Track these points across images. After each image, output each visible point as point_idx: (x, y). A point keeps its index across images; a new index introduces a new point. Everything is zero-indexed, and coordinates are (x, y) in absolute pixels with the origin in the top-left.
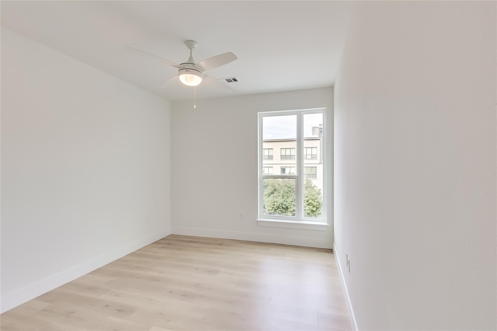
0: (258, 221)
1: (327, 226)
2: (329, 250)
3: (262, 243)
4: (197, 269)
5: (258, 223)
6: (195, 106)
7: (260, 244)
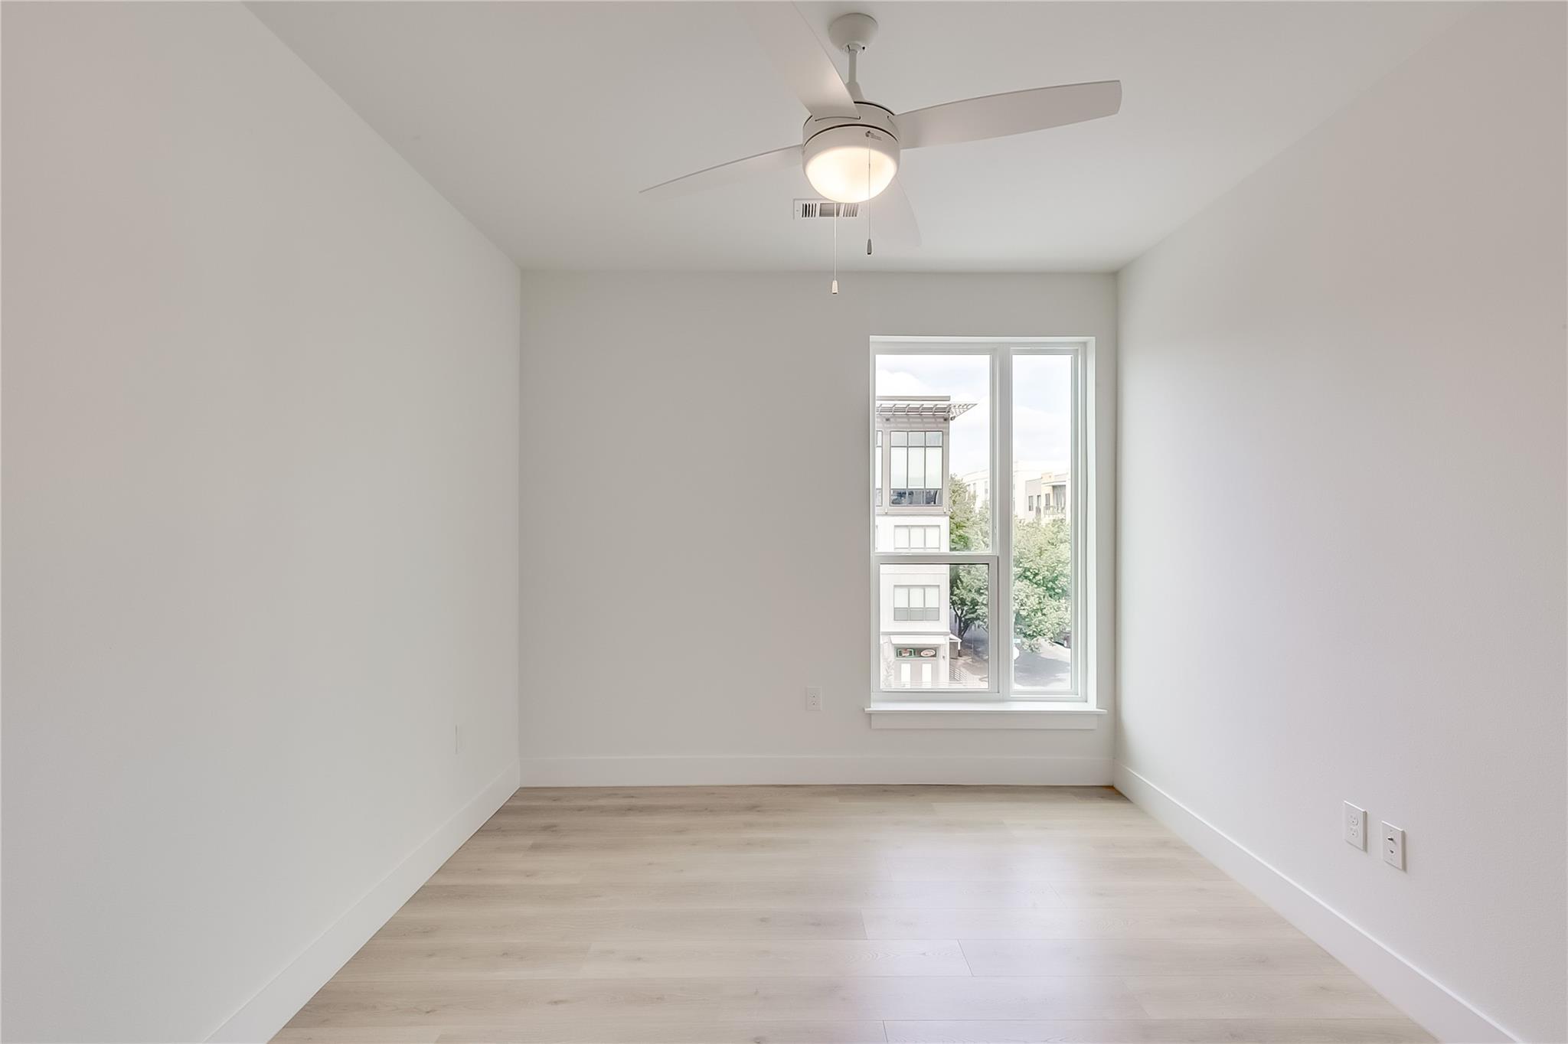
0: (870, 714)
1: (1098, 715)
2: (1104, 789)
3: (885, 788)
4: (763, 920)
5: (871, 717)
6: (835, 284)
7: (885, 791)
